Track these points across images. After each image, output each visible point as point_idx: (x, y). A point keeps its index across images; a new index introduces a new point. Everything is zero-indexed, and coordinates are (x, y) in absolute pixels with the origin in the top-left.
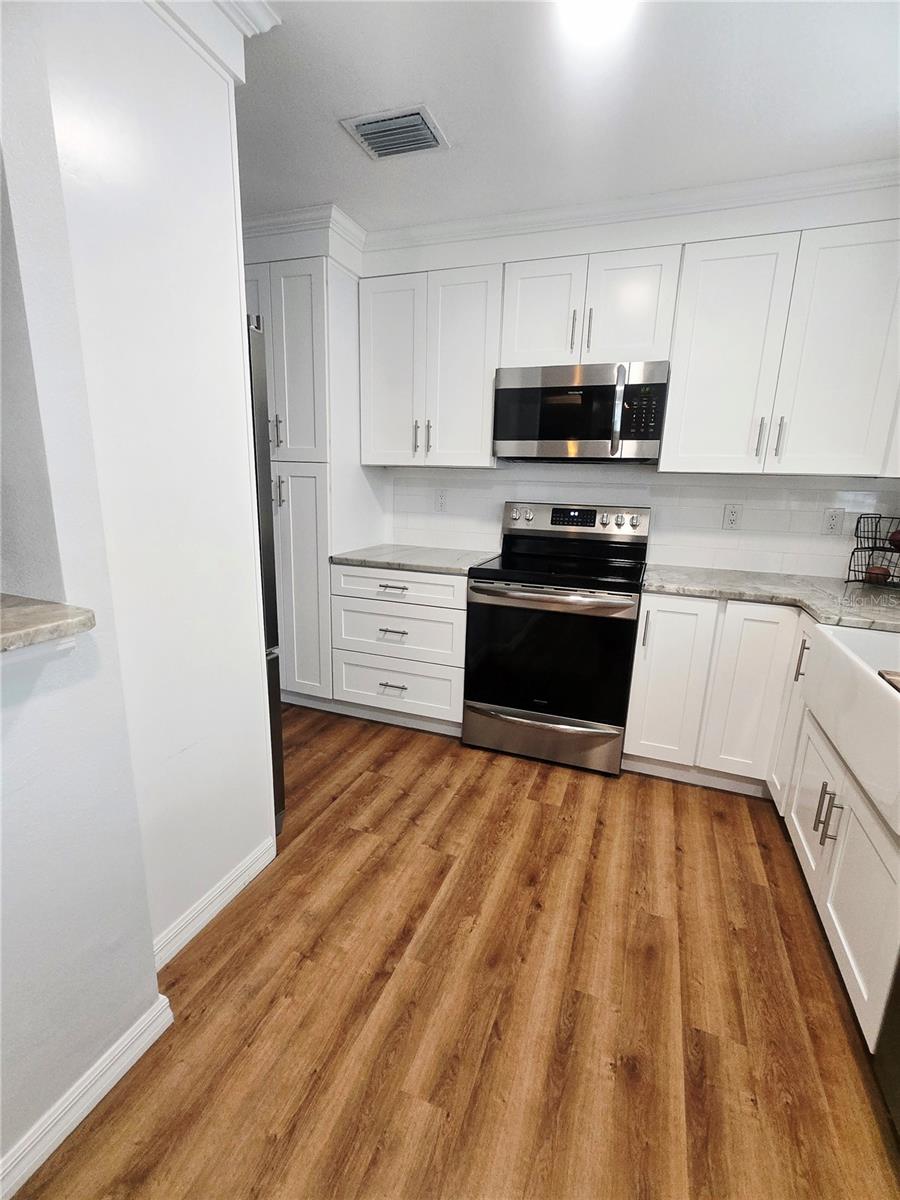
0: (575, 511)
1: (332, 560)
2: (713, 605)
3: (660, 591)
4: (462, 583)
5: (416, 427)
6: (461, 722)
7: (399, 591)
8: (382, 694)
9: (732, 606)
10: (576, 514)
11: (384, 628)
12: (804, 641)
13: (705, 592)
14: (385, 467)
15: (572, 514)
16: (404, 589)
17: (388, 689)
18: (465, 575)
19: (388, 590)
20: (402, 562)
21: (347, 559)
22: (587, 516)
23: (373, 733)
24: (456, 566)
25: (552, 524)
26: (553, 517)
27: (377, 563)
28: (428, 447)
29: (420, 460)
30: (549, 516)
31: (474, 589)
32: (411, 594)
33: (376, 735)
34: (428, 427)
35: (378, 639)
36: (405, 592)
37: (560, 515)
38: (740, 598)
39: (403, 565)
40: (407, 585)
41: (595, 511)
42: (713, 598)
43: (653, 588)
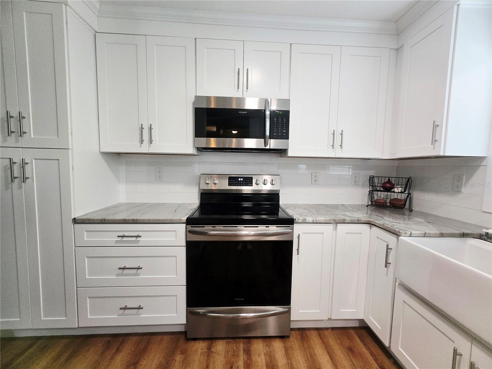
0: (241, 178)
1: (75, 221)
2: (330, 227)
3: (304, 222)
4: (182, 228)
5: (142, 128)
6: (186, 323)
7: (134, 239)
8: (123, 315)
9: (340, 226)
10: (242, 179)
11: (122, 266)
12: (387, 245)
13: (327, 220)
14: (119, 154)
15: (240, 179)
16: (138, 236)
17: (127, 311)
18: (183, 223)
19: (124, 239)
20: (135, 218)
21: (88, 220)
22: (248, 181)
23: (116, 347)
24: (177, 217)
25: (229, 185)
26: (229, 182)
27: (114, 220)
28: (151, 141)
29: (145, 149)
30: (227, 181)
31: (190, 232)
32: (145, 239)
33: (118, 350)
34: (151, 129)
35: (118, 275)
36: (139, 239)
37: (233, 180)
38: (344, 222)
39: (137, 220)
40: (140, 234)
41: (252, 178)
42: (330, 223)
43: (300, 221)
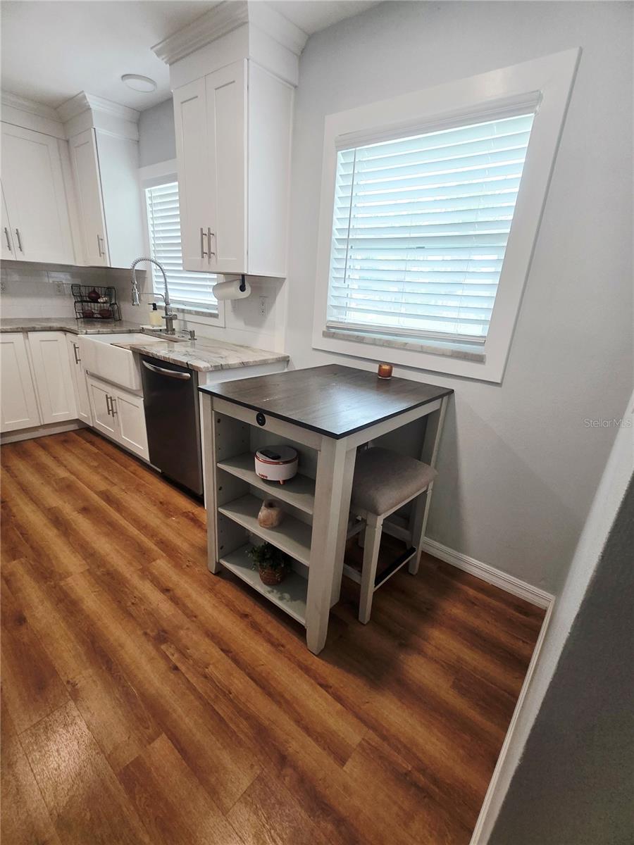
2: (20, 336)
9: (30, 334)
12: (74, 345)
38: (34, 330)
42: (19, 332)
